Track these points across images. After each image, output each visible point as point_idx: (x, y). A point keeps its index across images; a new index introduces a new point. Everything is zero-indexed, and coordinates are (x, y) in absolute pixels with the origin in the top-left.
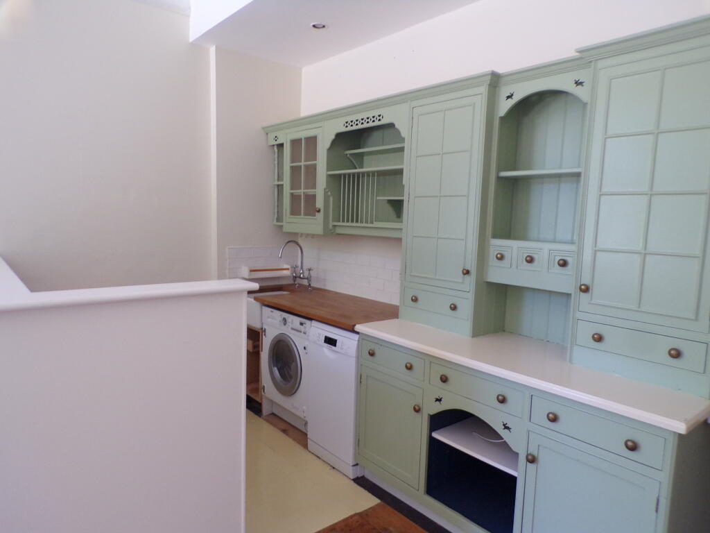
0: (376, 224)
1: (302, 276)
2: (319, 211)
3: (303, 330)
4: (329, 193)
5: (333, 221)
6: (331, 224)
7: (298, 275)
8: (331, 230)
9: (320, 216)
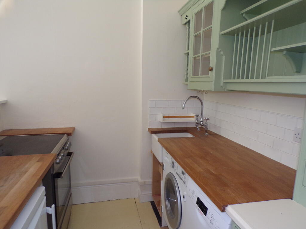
0: (268, 79)
1: (201, 123)
2: (211, 70)
3: (183, 179)
4: (222, 53)
5: (225, 78)
6: (222, 81)
7: (199, 122)
8: (222, 87)
9: (212, 74)
